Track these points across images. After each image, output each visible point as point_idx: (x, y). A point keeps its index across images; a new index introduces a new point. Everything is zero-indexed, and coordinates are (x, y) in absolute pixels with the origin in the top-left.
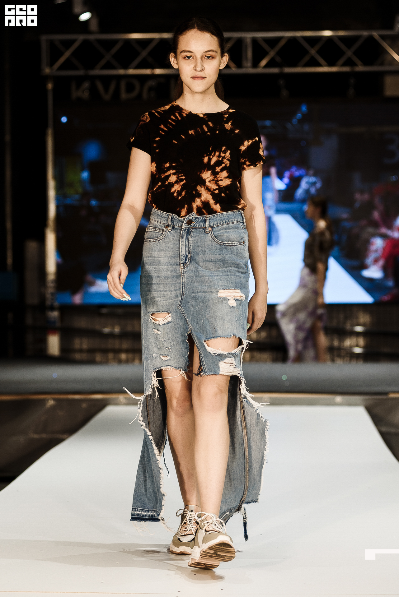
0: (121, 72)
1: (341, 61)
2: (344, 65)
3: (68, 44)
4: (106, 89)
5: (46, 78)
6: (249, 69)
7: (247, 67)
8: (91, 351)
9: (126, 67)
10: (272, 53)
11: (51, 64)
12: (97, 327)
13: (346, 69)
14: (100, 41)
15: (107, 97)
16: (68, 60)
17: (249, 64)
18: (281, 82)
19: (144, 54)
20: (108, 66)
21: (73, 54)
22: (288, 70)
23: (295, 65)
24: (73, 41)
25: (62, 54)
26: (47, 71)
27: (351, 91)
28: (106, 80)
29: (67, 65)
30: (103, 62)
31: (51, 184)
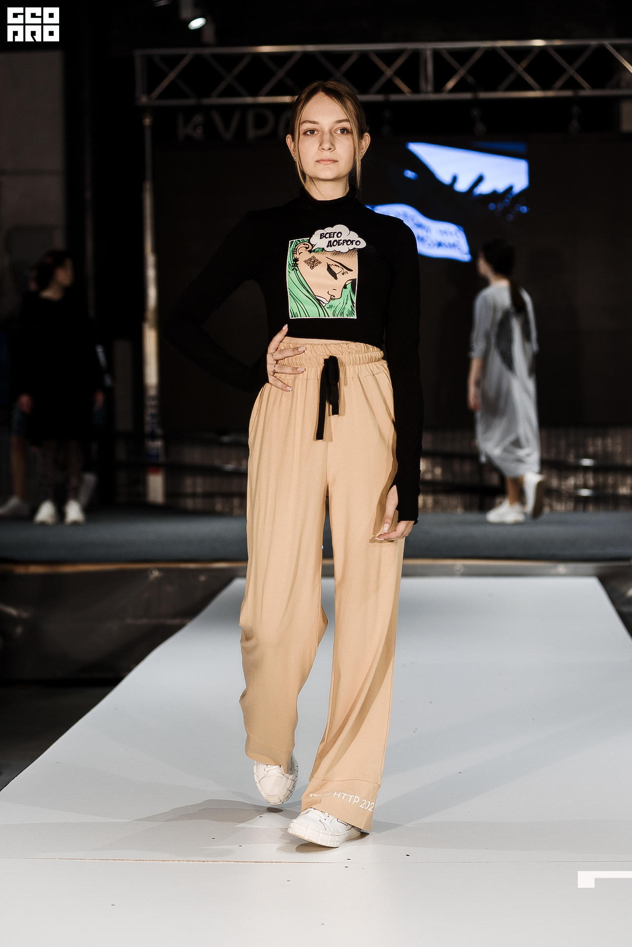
0: (249, 100)
1: (559, 83)
2: (563, 88)
3: (173, 61)
4: (227, 125)
5: (142, 111)
6: (429, 95)
7: (427, 92)
8: (209, 495)
9: (255, 94)
10: (462, 72)
11: (149, 91)
12: (217, 462)
13: (568, 93)
14: (217, 57)
15: (228, 136)
16: (173, 84)
17: (430, 88)
18: (476, 113)
19: (280, 74)
20: (230, 92)
21: (180, 76)
22: (483, 95)
23: (494, 89)
24: (182, 57)
25: (164, 76)
26: (144, 100)
27: (575, 124)
28: (227, 111)
29: (172, 91)
30: (222, 86)
31: (151, 259)
